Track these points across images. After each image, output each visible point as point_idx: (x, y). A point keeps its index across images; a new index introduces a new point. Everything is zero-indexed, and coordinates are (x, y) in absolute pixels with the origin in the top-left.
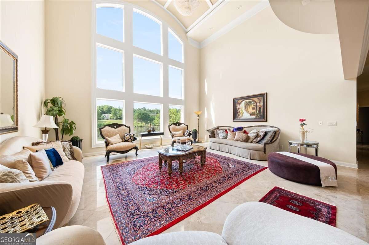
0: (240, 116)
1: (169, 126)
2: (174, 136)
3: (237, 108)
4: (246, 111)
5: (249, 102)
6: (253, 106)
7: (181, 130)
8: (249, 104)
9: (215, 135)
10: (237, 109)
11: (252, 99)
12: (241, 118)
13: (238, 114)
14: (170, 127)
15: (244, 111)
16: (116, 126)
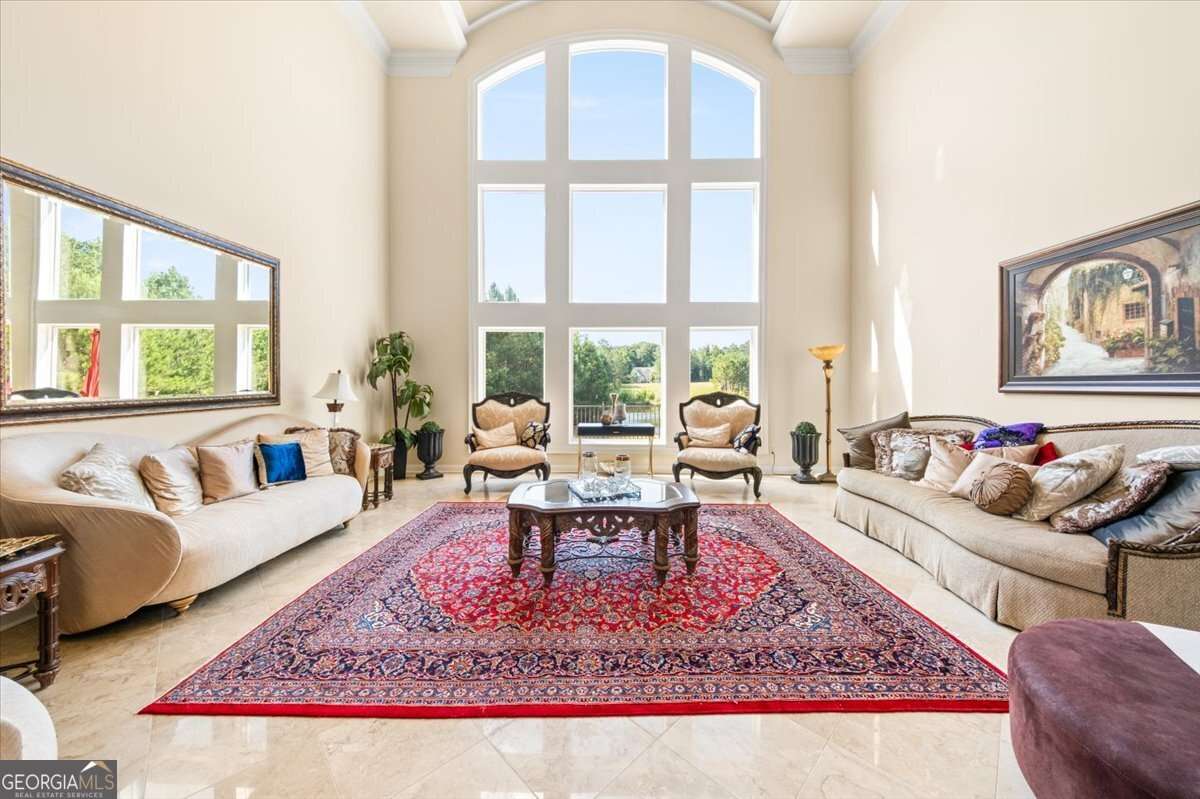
0: (1041, 362)
1: (682, 406)
2: (691, 443)
3: (1026, 314)
4: (1081, 329)
5: (1102, 270)
6: (1127, 295)
7: (728, 422)
8: (1100, 286)
9: (874, 456)
10: (1026, 322)
11: (1119, 250)
12: (1051, 373)
13: (1031, 349)
14: (686, 409)
15: (1069, 333)
16: (515, 401)
